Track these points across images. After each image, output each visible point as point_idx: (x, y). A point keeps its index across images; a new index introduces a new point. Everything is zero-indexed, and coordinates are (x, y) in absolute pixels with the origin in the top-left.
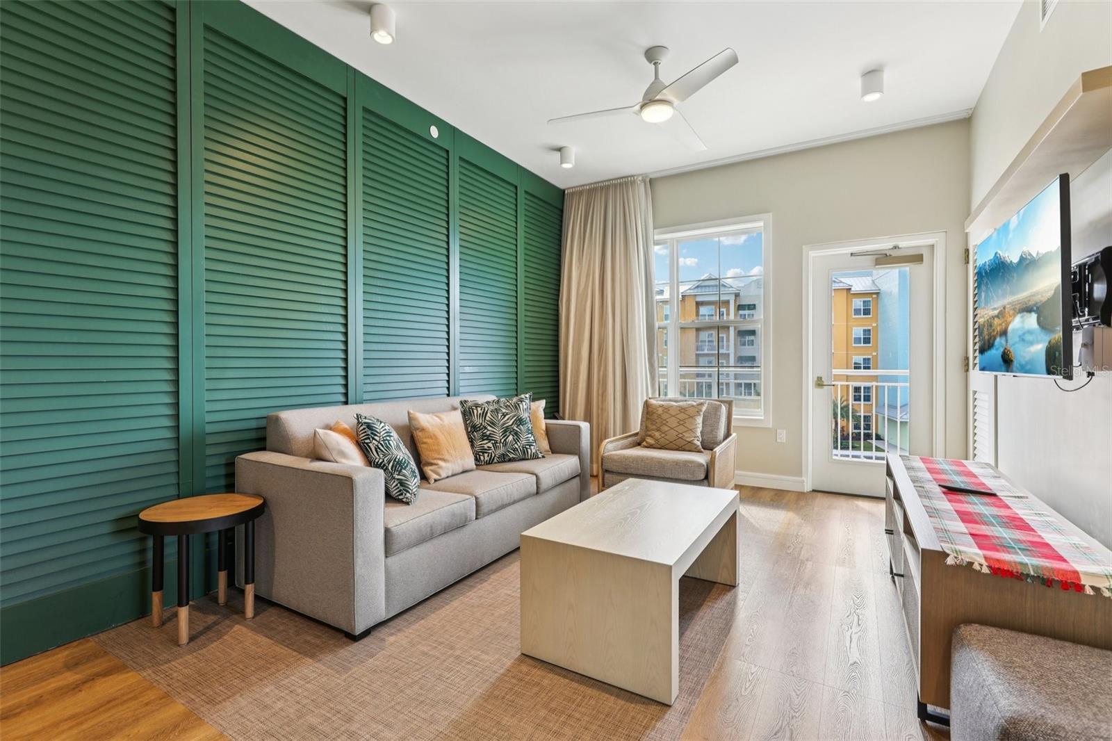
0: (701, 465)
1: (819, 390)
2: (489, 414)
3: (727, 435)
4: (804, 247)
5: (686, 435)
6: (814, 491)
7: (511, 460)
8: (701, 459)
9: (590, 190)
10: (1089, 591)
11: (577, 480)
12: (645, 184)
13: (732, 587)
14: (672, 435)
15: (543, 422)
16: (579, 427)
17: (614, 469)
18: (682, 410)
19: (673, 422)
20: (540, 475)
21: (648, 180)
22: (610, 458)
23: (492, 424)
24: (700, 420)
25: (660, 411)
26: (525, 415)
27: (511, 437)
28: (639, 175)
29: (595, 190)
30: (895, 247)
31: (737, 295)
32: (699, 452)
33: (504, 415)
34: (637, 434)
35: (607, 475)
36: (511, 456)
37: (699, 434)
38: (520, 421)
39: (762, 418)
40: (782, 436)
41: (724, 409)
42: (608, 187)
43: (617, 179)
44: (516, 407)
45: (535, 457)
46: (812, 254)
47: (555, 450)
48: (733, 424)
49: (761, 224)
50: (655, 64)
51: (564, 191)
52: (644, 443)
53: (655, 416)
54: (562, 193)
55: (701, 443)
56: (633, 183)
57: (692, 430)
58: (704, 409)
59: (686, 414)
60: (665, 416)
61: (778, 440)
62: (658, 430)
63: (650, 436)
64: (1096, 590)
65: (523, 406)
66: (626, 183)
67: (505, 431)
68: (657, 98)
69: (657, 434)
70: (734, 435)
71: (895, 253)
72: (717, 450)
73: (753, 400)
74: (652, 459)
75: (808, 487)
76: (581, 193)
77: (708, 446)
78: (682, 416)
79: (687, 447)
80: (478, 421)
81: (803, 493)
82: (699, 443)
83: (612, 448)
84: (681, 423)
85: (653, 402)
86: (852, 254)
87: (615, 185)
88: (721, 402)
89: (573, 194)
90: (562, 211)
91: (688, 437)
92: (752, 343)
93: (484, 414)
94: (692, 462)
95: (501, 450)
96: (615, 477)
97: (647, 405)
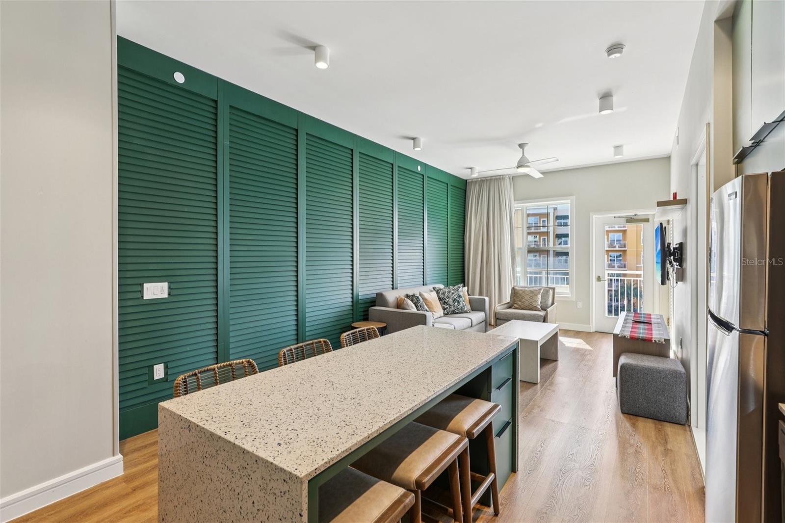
0: (541, 316)
1: (599, 283)
2: (446, 293)
3: (553, 304)
4: (591, 213)
5: (534, 303)
6: (596, 332)
7: (456, 313)
8: (542, 313)
9: (480, 181)
10: (653, 341)
11: (484, 323)
12: (510, 180)
13: (556, 361)
14: (527, 303)
15: (467, 297)
16: (485, 299)
17: (502, 318)
18: (532, 292)
19: (527, 298)
20: (472, 319)
21: (511, 178)
22: (499, 313)
23: (448, 297)
24: (540, 296)
25: (521, 292)
26: (461, 294)
27: (456, 303)
28: (506, 175)
29: (484, 181)
30: (635, 215)
31: (555, 209)
32: (540, 311)
33: (453, 294)
34: (509, 303)
35: (498, 321)
36: (456, 311)
37: (539, 303)
38: (460, 296)
39: (570, 296)
40: (580, 305)
41: (551, 292)
42: (491, 180)
43: (495, 176)
44: (458, 290)
45: (466, 312)
46: (594, 216)
47: (474, 309)
48: (555, 299)
49: (569, 201)
50: (523, 149)
51: (467, 180)
52: (513, 307)
53: (518, 295)
54: (465, 182)
55: (541, 307)
56: (504, 179)
57: (536, 301)
58: (542, 291)
59: (534, 294)
60: (523, 295)
61: (578, 307)
62: (520, 301)
63: (516, 303)
64: (655, 341)
65: (460, 289)
66: (500, 179)
67: (454, 301)
68: (526, 165)
69: (520, 303)
70: (556, 304)
71: (635, 217)
72: (549, 310)
73: (565, 287)
74: (519, 313)
75: (593, 330)
76: (476, 182)
77: (544, 308)
78: (531, 295)
79: (535, 309)
80: (442, 296)
81: (590, 333)
82: (539, 307)
83: (499, 308)
84: (531, 298)
85: (516, 287)
86: (615, 217)
87: (495, 179)
88: (549, 288)
89: (471, 182)
90: (466, 191)
91: (534, 304)
92: (566, 243)
93: (444, 293)
94: (537, 315)
95: (453, 309)
96: (501, 321)
97: (513, 289)
